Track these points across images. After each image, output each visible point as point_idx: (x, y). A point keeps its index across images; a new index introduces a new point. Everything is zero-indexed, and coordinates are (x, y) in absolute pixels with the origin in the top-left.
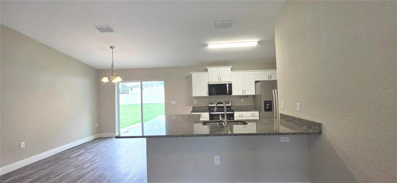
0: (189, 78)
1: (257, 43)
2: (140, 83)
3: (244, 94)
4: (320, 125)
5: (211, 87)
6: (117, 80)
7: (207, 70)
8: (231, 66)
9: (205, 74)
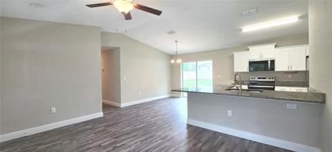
0: (232, 57)
1: (297, 19)
2: (195, 63)
3: (290, 70)
4: (324, 95)
5: (251, 63)
6: (179, 61)
7: (248, 50)
8: (275, 44)
9: (247, 53)
